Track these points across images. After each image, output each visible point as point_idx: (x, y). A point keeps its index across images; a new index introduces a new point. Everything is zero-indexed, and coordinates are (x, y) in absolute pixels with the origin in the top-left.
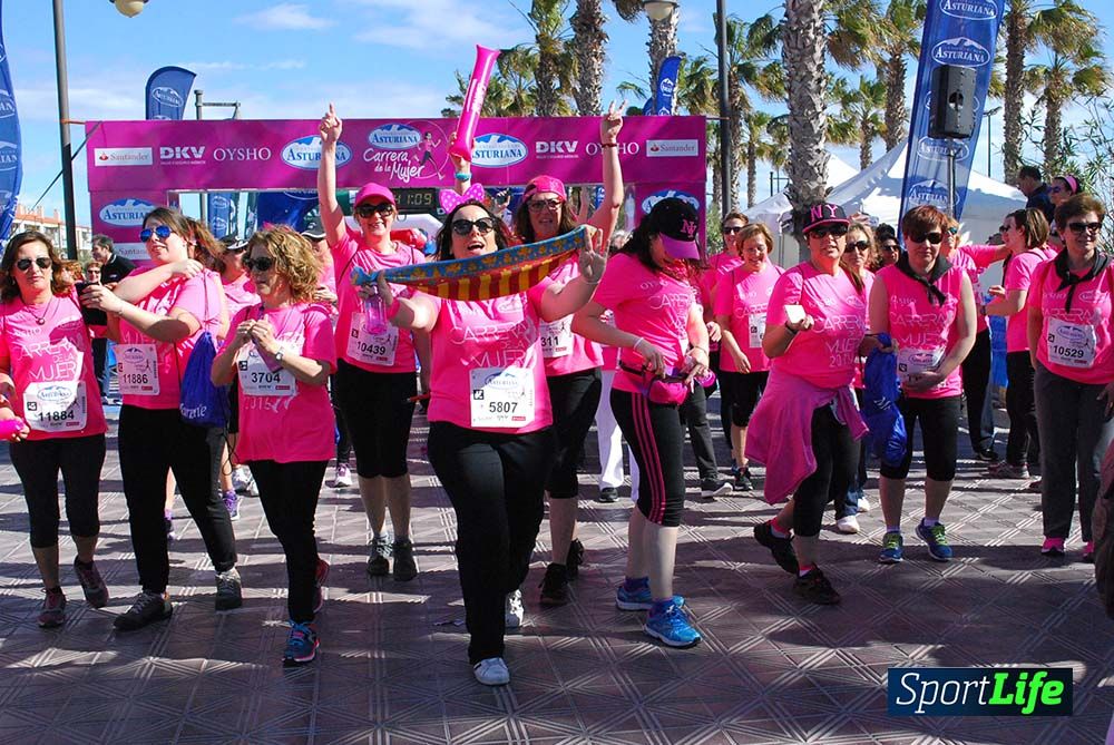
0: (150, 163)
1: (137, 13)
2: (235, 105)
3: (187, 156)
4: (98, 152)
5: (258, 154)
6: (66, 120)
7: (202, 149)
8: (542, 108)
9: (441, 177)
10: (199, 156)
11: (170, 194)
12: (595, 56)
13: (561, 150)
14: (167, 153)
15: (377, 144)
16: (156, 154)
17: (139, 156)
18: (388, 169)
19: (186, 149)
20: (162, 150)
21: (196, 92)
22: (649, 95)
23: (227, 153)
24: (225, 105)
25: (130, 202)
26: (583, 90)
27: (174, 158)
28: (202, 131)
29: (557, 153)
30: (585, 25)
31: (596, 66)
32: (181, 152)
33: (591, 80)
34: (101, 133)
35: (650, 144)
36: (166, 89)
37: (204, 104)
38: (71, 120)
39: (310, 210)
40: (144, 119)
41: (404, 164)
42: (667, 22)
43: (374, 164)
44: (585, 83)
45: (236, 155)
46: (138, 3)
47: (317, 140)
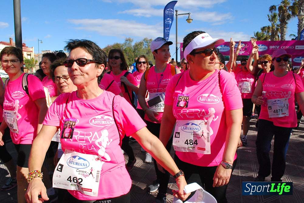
4: (182, 48)
6: (177, 43)
8: (272, 39)
9: (248, 53)
12: (285, 27)
13: (275, 48)
22: (297, 36)
26: (281, 35)
29: (274, 48)
30: (282, 21)
31: (285, 30)
33: (283, 33)
35: (296, 46)
42: (302, 20)
46: (191, 21)
47: (223, 46)
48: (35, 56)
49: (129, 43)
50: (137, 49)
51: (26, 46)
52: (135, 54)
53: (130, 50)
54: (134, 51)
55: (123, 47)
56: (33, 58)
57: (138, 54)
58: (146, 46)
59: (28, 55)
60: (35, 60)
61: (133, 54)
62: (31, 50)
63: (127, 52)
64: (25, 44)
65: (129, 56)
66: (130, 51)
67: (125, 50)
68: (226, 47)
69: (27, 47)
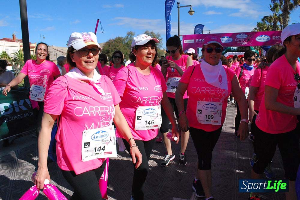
2: (210, 31)
4: (185, 41)
9: (251, 44)
10: (203, 41)
11: (197, 48)
12: (287, 17)
15: (238, 37)
16: (195, 41)
17: (192, 41)
18: (240, 43)
27: (198, 41)
30: (285, 10)
31: (287, 20)
33: (286, 23)
37: (204, 31)
38: (180, 35)
39: (223, 51)
41: (244, 42)
43: (238, 42)
44: (284, 23)
46: (193, 13)
47: (226, 37)
49: (131, 37)
55: (125, 40)
59: (31, 51)
62: (34, 45)
67: (127, 44)
68: (228, 38)
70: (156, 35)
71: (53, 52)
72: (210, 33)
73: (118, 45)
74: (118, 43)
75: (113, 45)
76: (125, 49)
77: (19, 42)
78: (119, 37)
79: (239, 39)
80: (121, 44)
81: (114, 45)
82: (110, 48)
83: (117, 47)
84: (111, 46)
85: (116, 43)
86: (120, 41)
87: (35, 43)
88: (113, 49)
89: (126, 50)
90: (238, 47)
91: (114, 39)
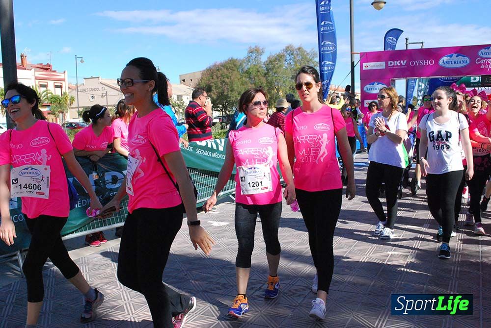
0: (384, 68)
1: (381, 8)
2: (422, 43)
3: (399, 64)
4: (364, 64)
5: (429, 63)
6: (353, 52)
7: (405, 61)
10: (404, 64)
11: (392, 80)
14: (391, 63)
15: (482, 56)
16: (387, 64)
17: (380, 65)
18: (487, 67)
19: (399, 61)
20: (389, 62)
21: (406, 39)
23: (416, 63)
24: (418, 43)
25: (376, 83)
27: (394, 66)
28: (407, 54)
32: (397, 63)
34: (366, 57)
36: (391, 38)
37: (409, 43)
38: (355, 52)
40: (383, 50)
43: (481, 64)
45: (419, 63)
46: (383, 5)
47: (455, 55)
48: (69, 88)
49: (256, 57)
50: (273, 69)
51: (53, 70)
52: (267, 81)
53: (259, 71)
54: (266, 74)
55: (244, 65)
56: (65, 93)
57: (274, 79)
58: (291, 61)
59: (56, 87)
60: (69, 97)
61: (263, 80)
62: (62, 76)
63: (252, 77)
64: (50, 66)
65: (255, 85)
66: (259, 74)
67: (248, 72)
68: (460, 57)
69: (55, 71)
70: (308, 53)
71: (100, 89)
72: (423, 47)
73: (230, 75)
74: (230, 71)
75: (219, 75)
76: (243, 84)
77: (33, 69)
78: (232, 58)
79: (484, 58)
80: (235, 72)
81: (221, 75)
82: (213, 81)
83: (228, 78)
84: (215, 77)
85: (225, 71)
86: (234, 68)
87: (64, 72)
88: (219, 83)
89: (245, 86)
90: (482, 76)
91: (223, 62)
